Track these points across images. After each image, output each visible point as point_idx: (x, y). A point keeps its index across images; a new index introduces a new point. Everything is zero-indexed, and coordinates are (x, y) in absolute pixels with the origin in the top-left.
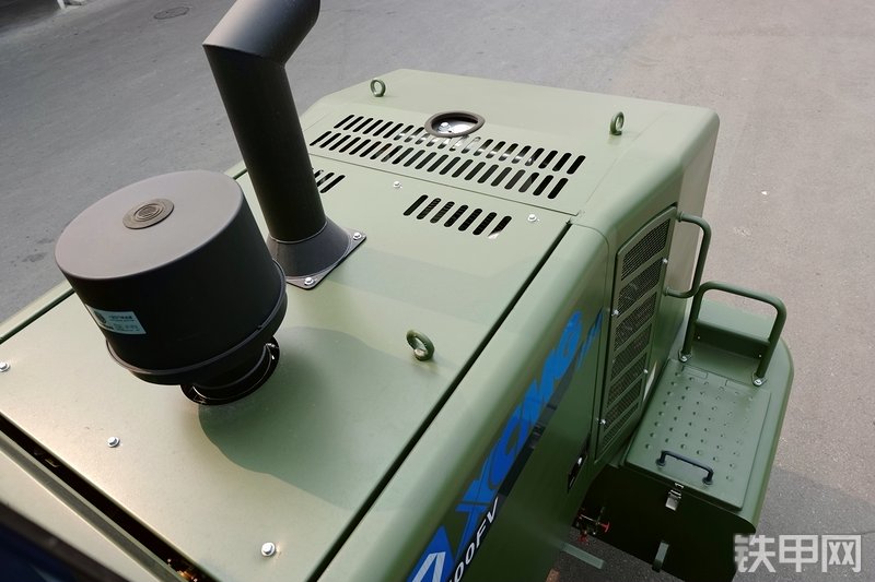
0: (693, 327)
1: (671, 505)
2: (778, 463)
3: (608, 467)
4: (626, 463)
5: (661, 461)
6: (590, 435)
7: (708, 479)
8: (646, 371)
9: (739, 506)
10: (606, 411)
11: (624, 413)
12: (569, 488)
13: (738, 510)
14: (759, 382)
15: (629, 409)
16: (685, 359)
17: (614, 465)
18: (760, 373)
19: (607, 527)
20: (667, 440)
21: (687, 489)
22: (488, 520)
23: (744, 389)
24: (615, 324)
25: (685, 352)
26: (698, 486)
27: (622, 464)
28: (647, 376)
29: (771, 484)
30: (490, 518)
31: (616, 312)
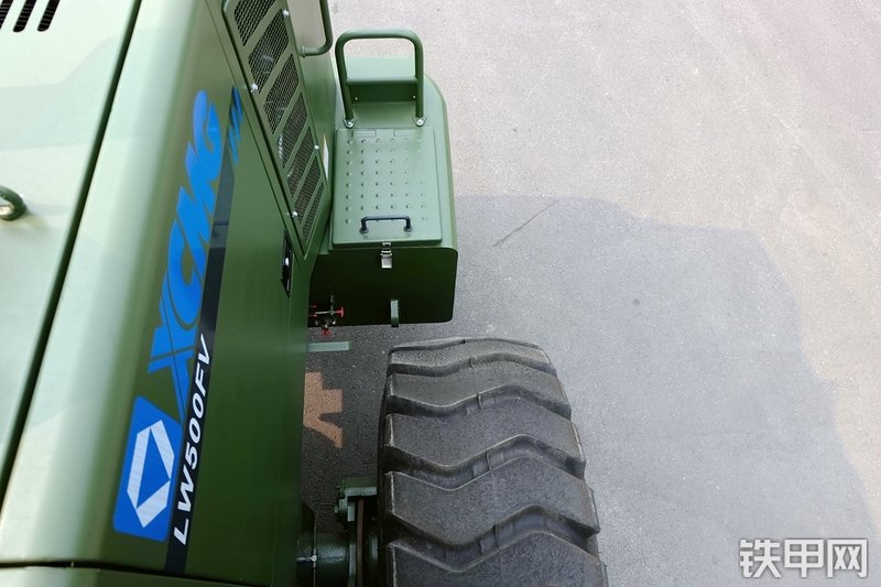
0: (346, 88)
1: (386, 265)
2: (458, 193)
3: (319, 257)
4: (334, 245)
5: (364, 229)
6: (286, 232)
7: (408, 227)
8: (317, 147)
9: (438, 238)
10: (292, 201)
11: (313, 198)
12: (288, 293)
13: (439, 242)
14: (420, 122)
15: (315, 192)
16: (351, 124)
17: (325, 252)
18: (419, 114)
19: (342, 312)
20: (362, 208)
21: (394, 244)
22: (201, 362)
23: (411, 133)
24: (261, 101)
25: (348, 117)
26: (402, 237)
27: (331, 248)
28: (320, 152)
29: (458, 212)
30: (205, 359)
31: (255, 87)
